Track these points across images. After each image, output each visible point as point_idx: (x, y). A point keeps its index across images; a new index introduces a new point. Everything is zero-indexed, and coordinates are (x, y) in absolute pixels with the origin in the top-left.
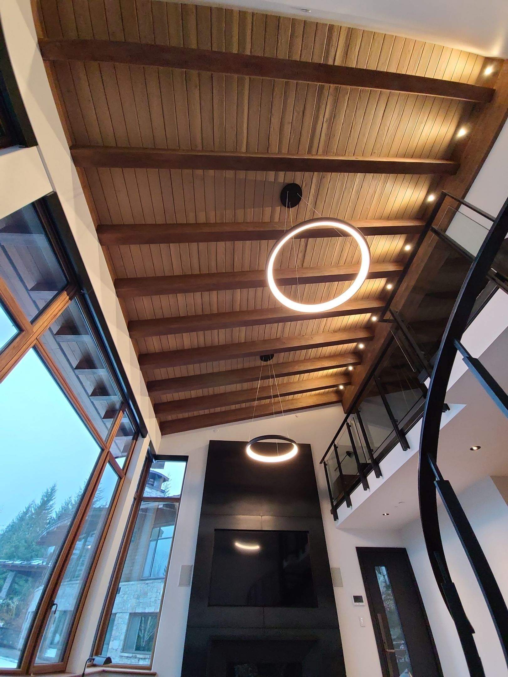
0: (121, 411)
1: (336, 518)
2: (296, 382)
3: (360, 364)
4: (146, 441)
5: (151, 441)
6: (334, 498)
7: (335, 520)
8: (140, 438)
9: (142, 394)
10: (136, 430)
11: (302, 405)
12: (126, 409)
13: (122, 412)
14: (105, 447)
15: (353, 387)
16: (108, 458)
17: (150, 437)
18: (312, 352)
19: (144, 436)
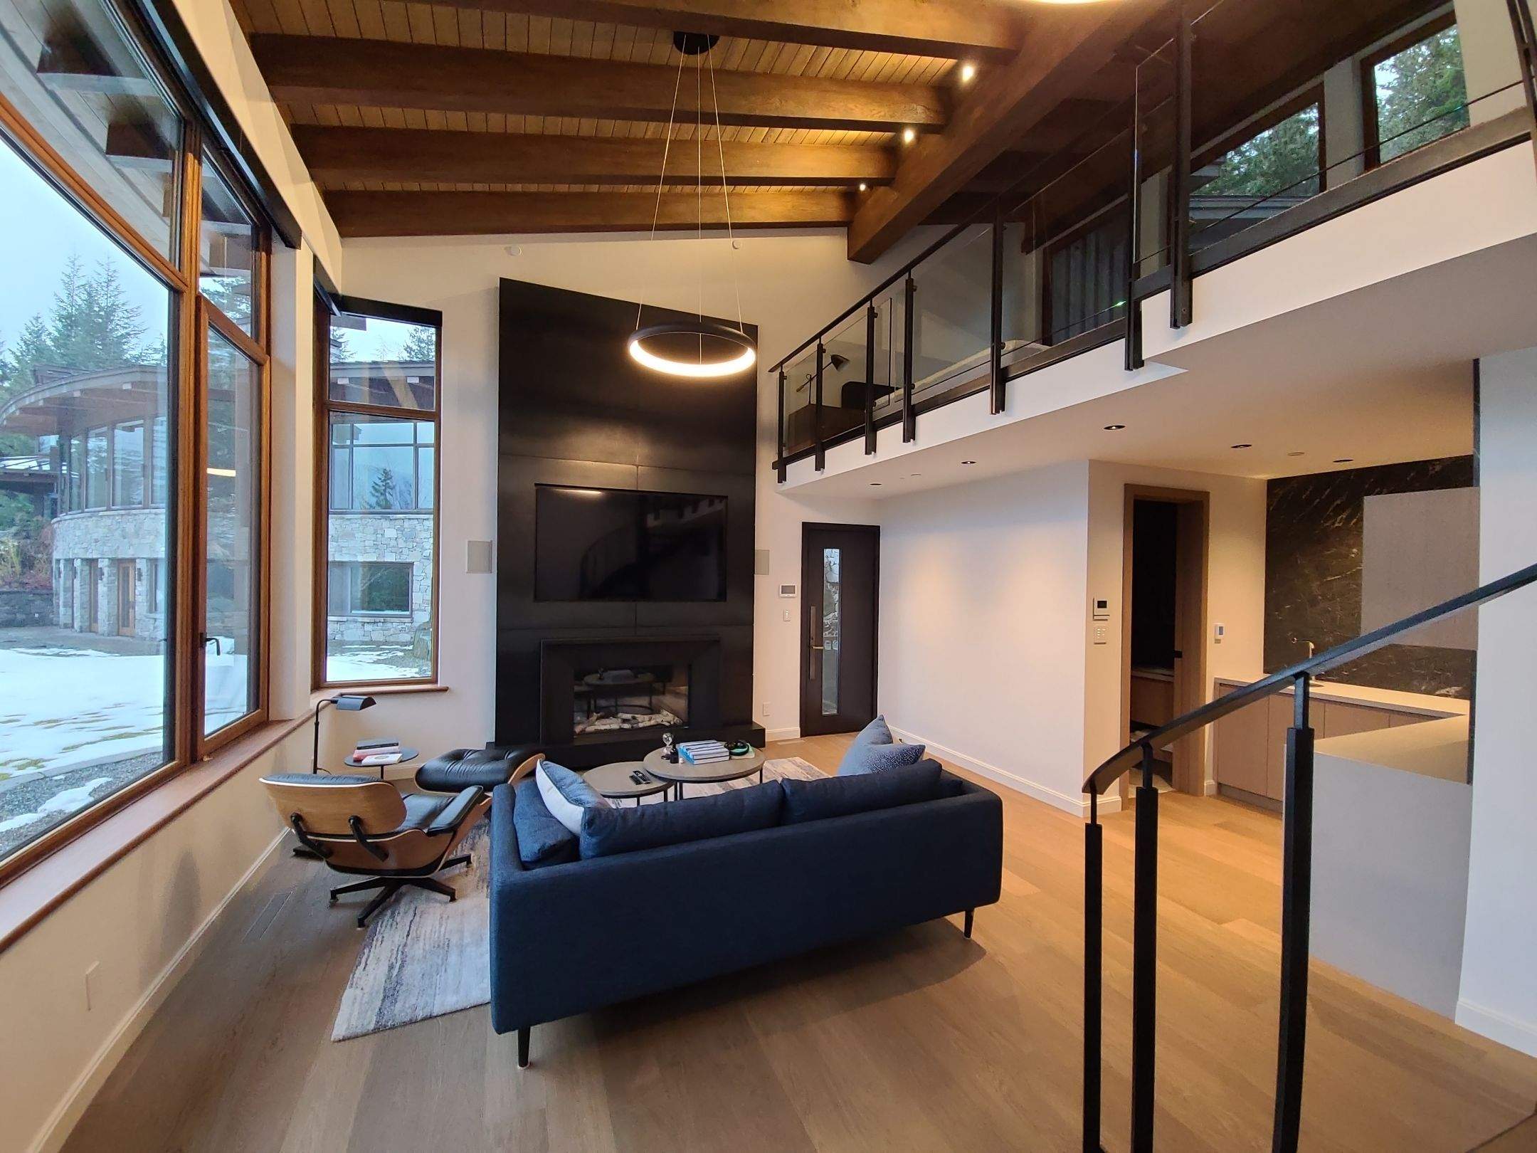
0: (190, 156)
1: (782, 478)
2: (756, 146)
3: (938, 133)
4: (303, 258)
5: (315, 257)
6: (787, 445)
7: (780, 481)
8: (278, 246)
9: (250, 95)
10: (255, 220)
11: (753, 217)
12: (204, 146)
13: (195, 157)
14: (181, 285)
15: (894, 195)
16: (205, 318)
17: (311, 247)
18: (833, 58)
19: (292, 242)
